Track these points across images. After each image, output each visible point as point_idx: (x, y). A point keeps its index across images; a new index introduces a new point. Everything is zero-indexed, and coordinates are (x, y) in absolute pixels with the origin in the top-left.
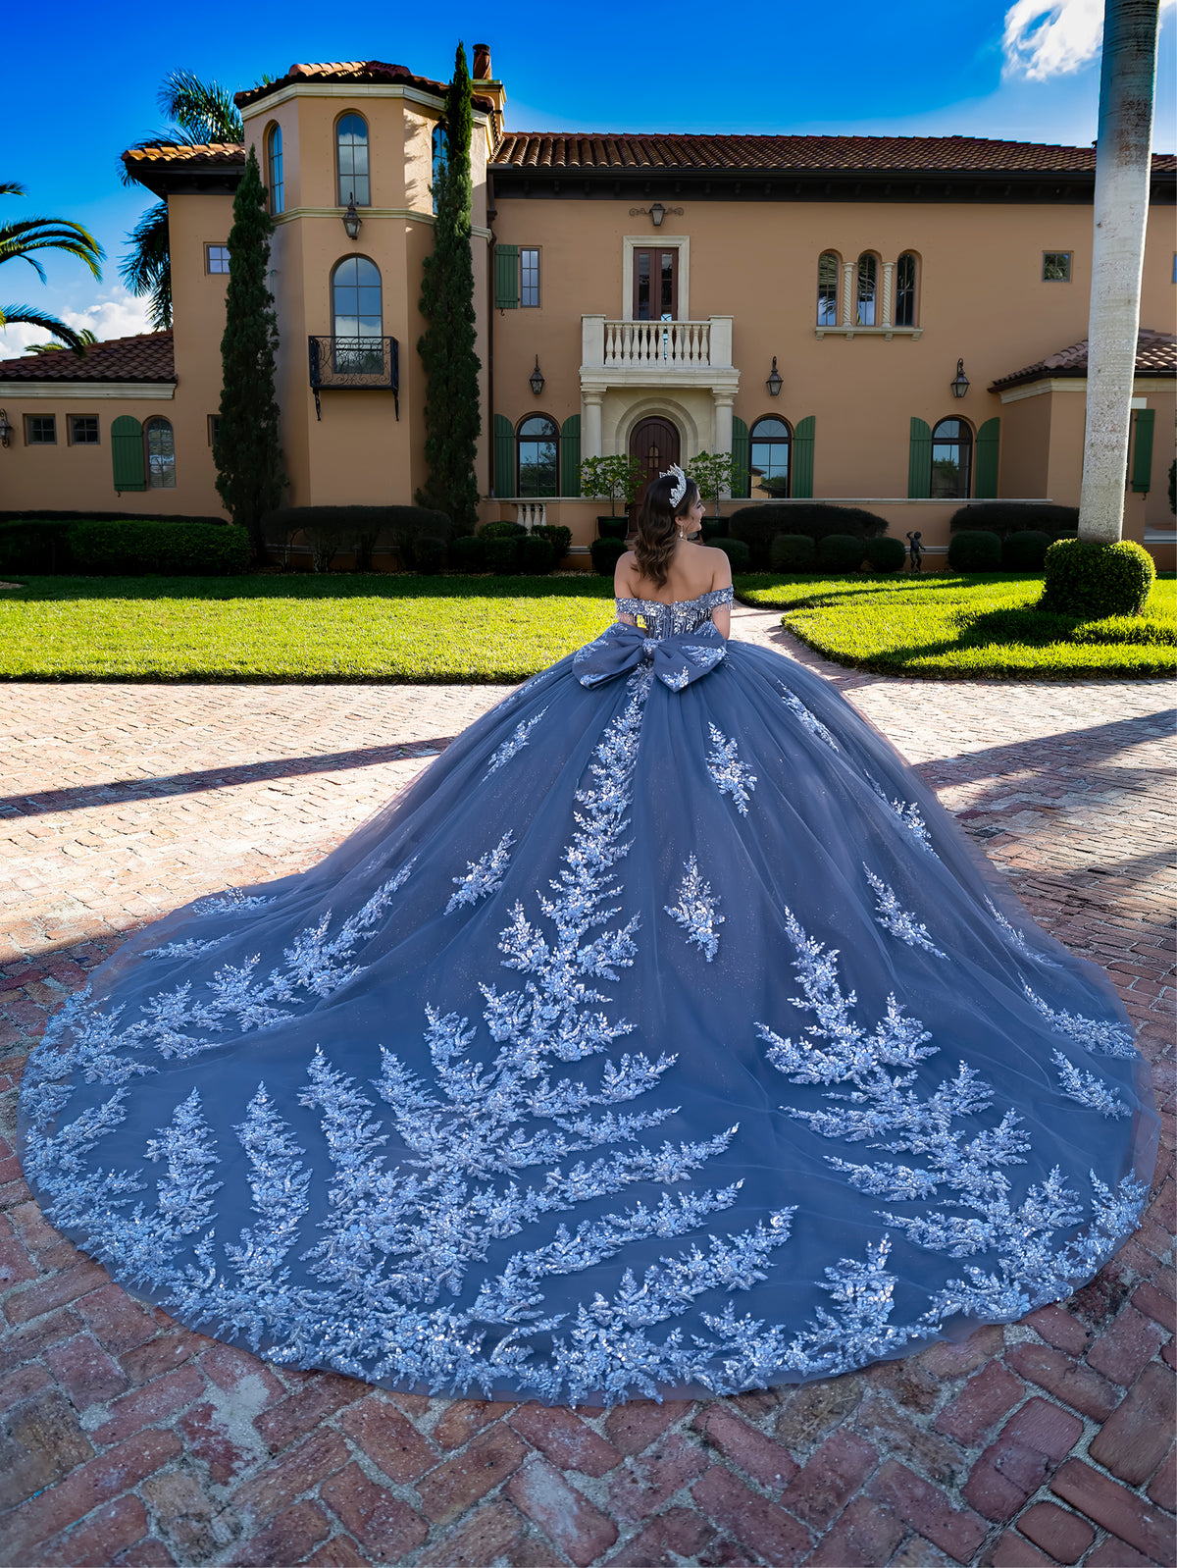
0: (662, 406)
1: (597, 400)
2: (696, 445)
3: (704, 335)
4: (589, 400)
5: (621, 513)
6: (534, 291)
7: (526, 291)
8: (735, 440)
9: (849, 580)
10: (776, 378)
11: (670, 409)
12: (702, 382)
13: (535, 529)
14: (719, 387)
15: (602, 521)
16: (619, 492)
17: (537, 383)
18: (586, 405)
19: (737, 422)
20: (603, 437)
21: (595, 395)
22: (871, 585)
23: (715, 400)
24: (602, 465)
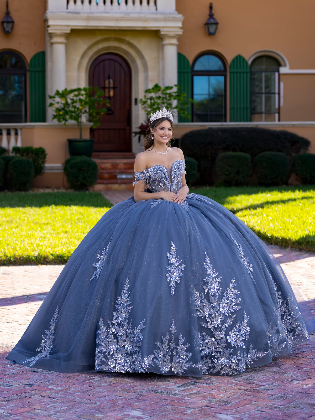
0: (116, 44)
1: (62, 40)
2: (147, 78)
4: (55, 40)
5: (86, 136)
8: (180, 73)
9: (280, 191)
10: (212, 21)
11: (124, 47)
12: (152, 25)
13: (16, 150)
14: (165, 29)
15: (71, 142)
16: (84, 119)
17: (8, 24)
18: (52, 44)
19: (181, 58)
20: (67, 71)
21: (61, 35)
22: (298, 194)
23: (162, 39)
24: (71, 96)
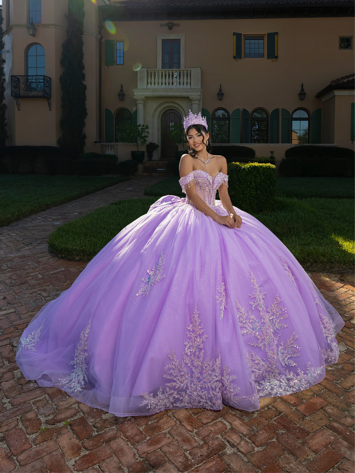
3: (189, 75)
4: (138, 102)
6: (122, 58)
7: (118, 58)
12: (185, 94)
14: (192, 96)
17: (122, 96)
21: (141, 100)
23: (192, 102)
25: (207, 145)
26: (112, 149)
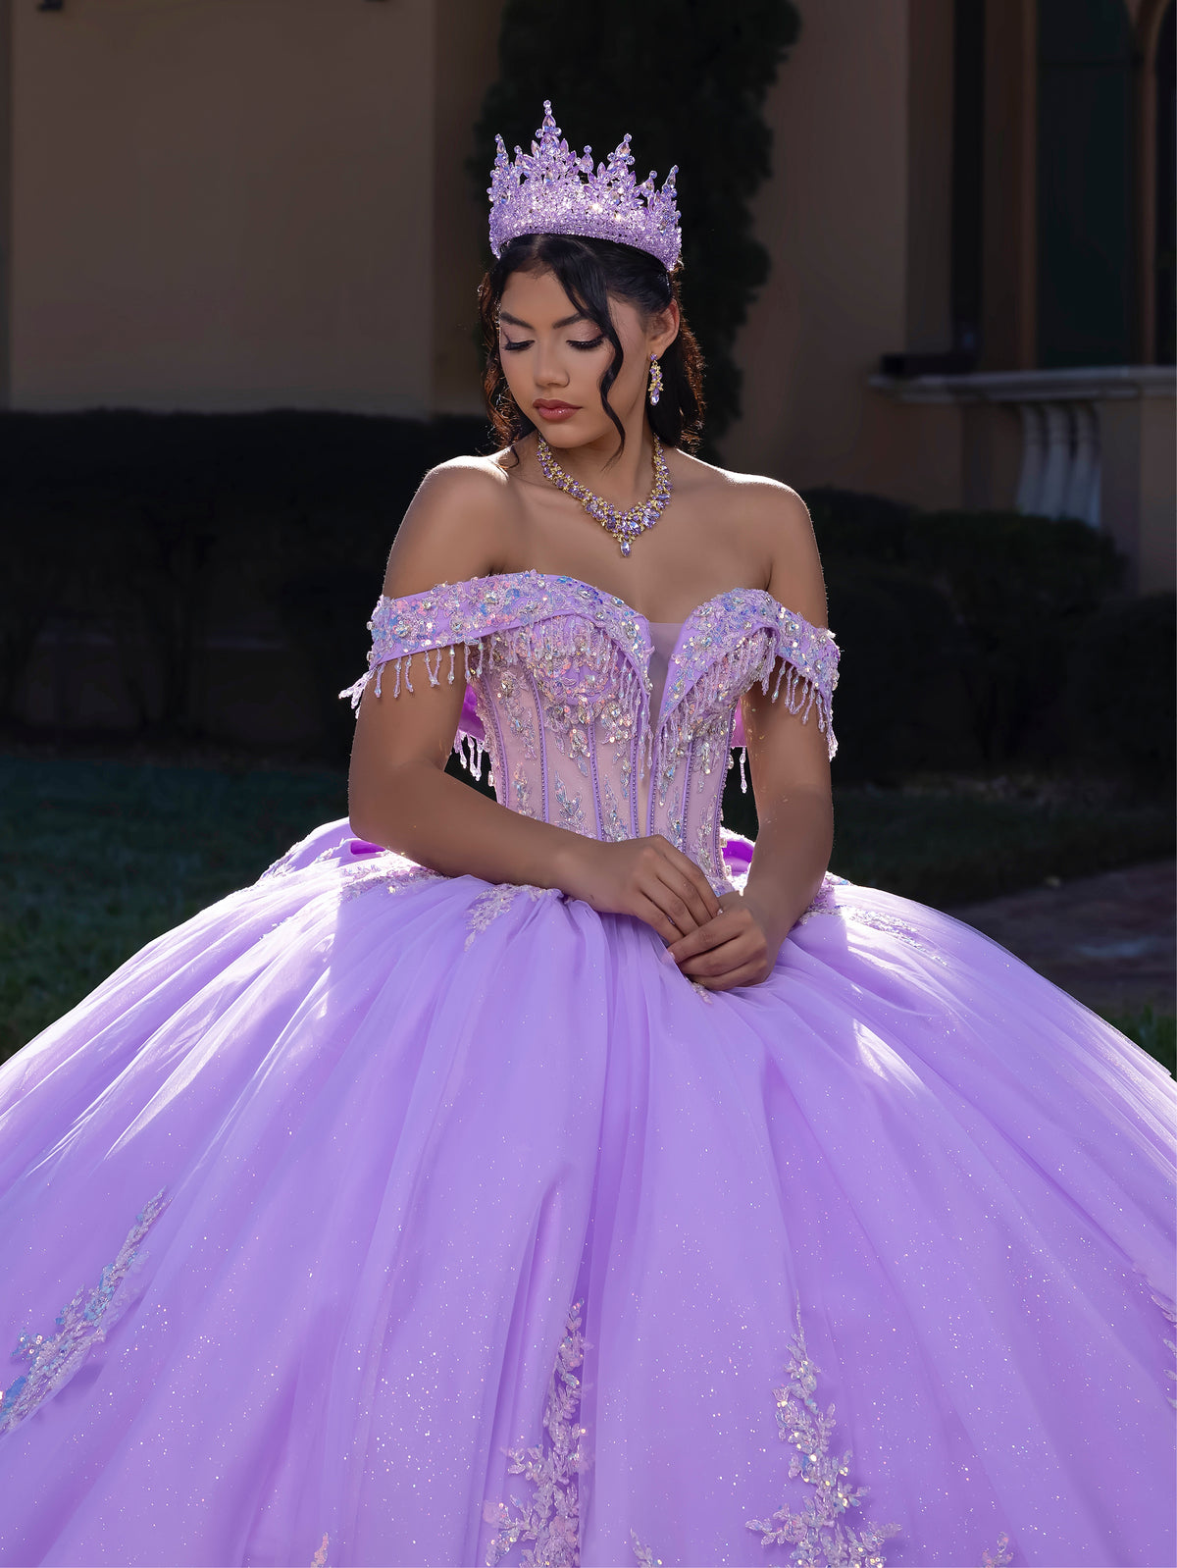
25: (654, 400)
26: (1084, 450)
